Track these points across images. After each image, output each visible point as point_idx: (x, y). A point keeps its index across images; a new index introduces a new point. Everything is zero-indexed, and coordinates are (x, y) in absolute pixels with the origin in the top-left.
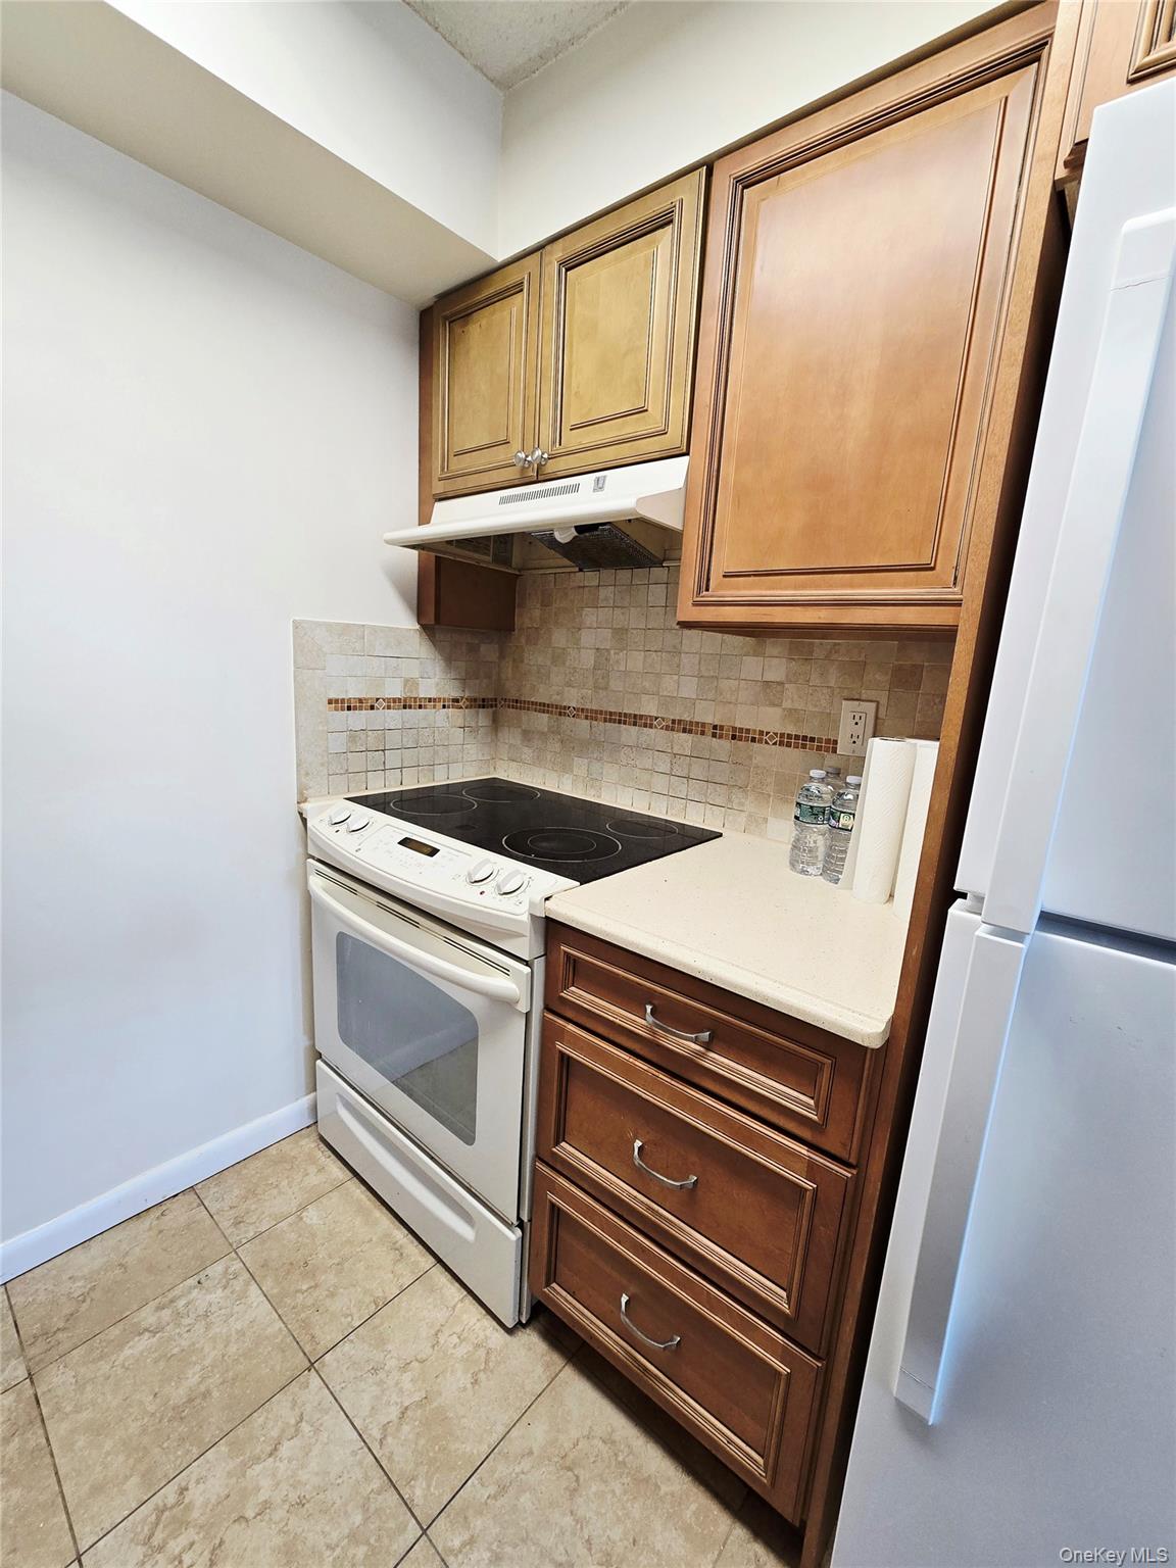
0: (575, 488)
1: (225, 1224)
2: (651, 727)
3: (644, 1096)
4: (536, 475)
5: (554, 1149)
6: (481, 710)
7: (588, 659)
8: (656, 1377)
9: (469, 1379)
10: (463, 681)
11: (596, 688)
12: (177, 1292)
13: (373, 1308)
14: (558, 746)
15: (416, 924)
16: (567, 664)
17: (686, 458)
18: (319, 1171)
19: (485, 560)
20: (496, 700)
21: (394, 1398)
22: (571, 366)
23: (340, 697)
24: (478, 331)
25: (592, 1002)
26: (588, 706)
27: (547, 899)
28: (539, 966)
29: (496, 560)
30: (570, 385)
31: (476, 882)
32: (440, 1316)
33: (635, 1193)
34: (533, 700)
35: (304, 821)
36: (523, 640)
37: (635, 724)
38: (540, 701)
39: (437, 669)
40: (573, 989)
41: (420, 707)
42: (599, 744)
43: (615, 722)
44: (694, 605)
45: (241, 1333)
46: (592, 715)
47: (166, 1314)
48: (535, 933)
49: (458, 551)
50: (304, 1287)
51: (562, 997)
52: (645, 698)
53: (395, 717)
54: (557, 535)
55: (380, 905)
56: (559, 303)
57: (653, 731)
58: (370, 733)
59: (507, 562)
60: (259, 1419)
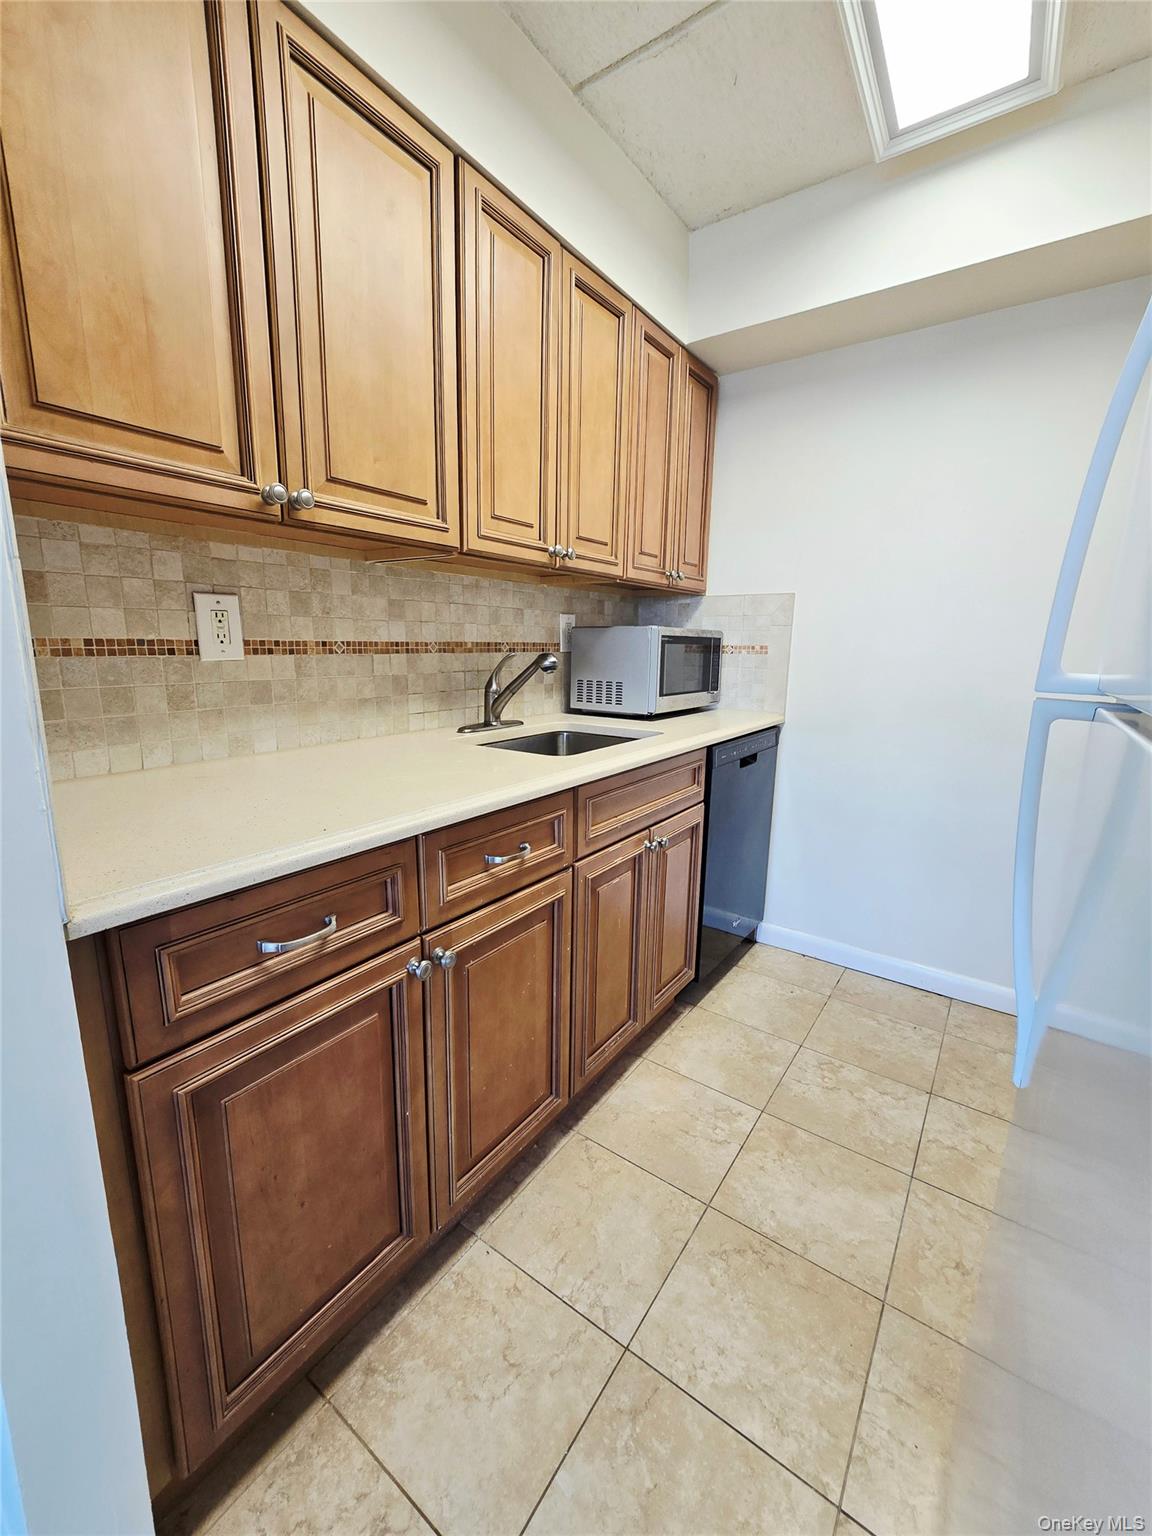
1: (951, 1023)
12: (902, 1022)
21: (955, 1140)
45: (913, 1056)
47: (890, 1024)
60: (888, 1081)
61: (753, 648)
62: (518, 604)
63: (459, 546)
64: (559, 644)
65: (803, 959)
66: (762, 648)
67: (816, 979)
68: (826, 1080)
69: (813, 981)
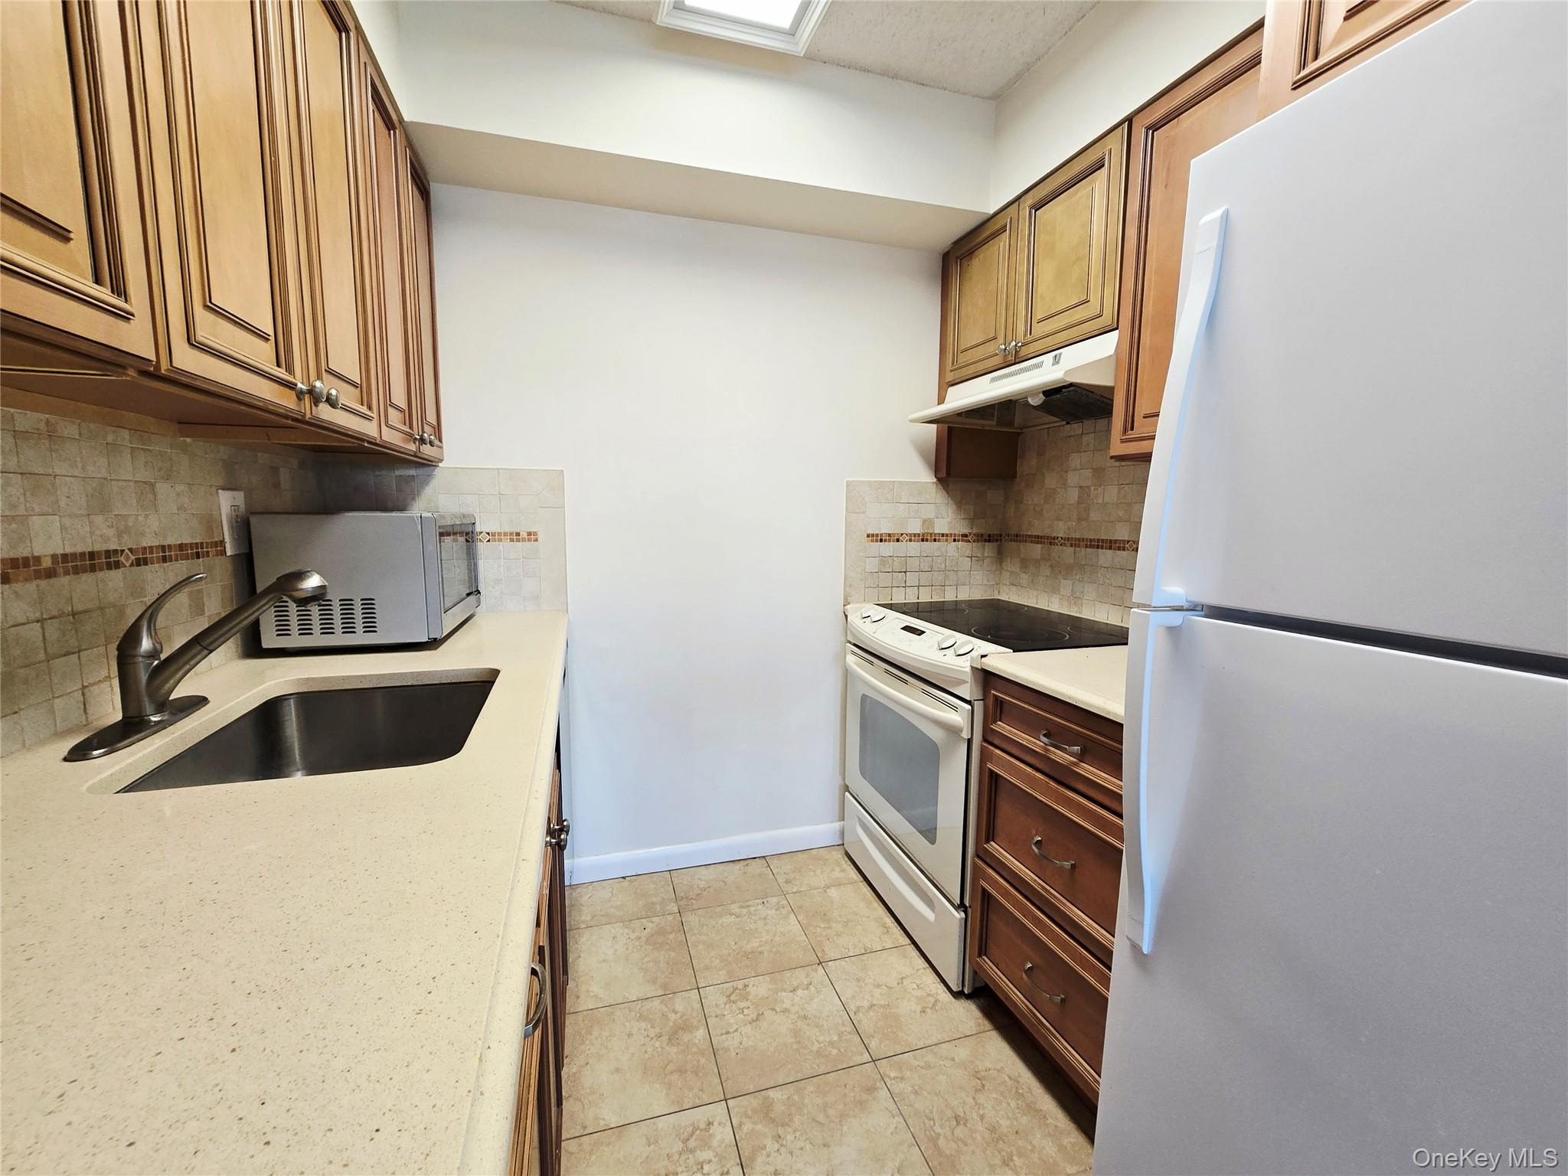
0: (1039, 366)
1: (781, 880)
2: (1124, 549)
3: (1039, 797)
4: (1014, 358)
5: (985, 846)
6: (987, 544)
7: (1073, 496)
8: (1048, 1029)
9: (919, 1009)
10: (972, 520)
11: (1079, 520)
12: (751, 903)
13: (863, 951)
14: (1048, 572)
15: (905, 682)
16: (1057, 500)
17: (1118, 331)
18: (842, 871)
19: (990, 424)
20: (1001, 535)
21: (867, 997)
22: (1038, 278)
23: (875, 533)
24: (976, 263)
25: (1010, 731)
26: (1073, 535)
27: (982, 656)
28: (979, 706)
29: (1000, 423)
30: (1037, 291)
31: (943, 649)
32: (908, 971)
33: (1037, 878)
34: (1029, 533)
35: (846, 616)
36: (1023, 484)
37: (1110, 549)
38: (1034, 534)
39: (950, 511)
40: (999, 723)
41: (935, 540)
42: (1081, 567)
43: (1094, 548)
44: (1122, 442)
45: (783, 934)
46: (1075, 543)
47: (744, 911)
48: (975, 683)
49: (969, 421)
50: (822, 926)
51: (992, 728)
52: (1119, 525)
53: (915, 548)
54: (1030, 400)
55: (887, 671)
56: (1029, 235)
57: (1124, 553)
58: (895, 559)
59: (1011, 424)
60: (788, 974)
61: (518, 534)
62: (144, 475)
63: (153, 358)
64: (222, 543)
65: (626, 883)
66: (529, 534)
67: (654, 900)
68: (746, 1011)
69: (653, 903)
